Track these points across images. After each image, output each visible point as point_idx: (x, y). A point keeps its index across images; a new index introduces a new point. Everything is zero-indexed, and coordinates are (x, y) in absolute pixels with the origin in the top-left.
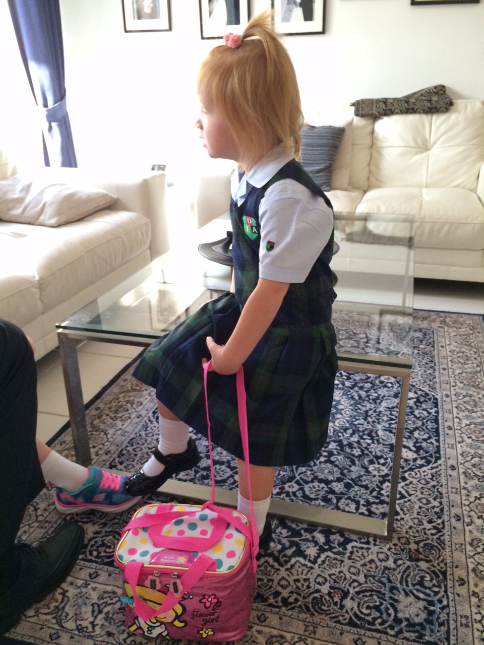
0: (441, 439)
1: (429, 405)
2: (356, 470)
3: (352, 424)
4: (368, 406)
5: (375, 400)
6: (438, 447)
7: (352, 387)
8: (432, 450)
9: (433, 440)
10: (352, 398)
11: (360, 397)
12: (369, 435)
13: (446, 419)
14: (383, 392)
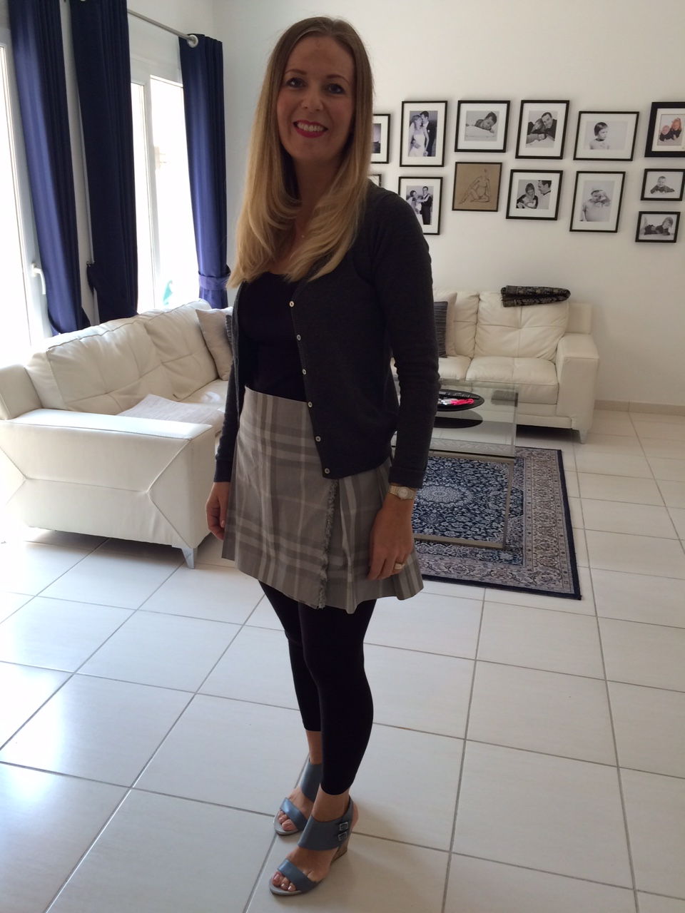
0: (524, 507)
1: (519, 494)
2: (478, 519)
3: (473, 502)
4: (482, 495)
5: (486, 492)
6: (522, 511)
7: (472, 486)
8: (518, 511)
9: (519, 508)
10: (473, 491)
11: (477, 491)
12: (484, 506)
13: (527, 499)
14: (490, 488)
